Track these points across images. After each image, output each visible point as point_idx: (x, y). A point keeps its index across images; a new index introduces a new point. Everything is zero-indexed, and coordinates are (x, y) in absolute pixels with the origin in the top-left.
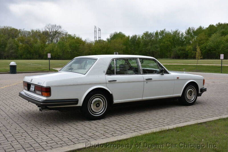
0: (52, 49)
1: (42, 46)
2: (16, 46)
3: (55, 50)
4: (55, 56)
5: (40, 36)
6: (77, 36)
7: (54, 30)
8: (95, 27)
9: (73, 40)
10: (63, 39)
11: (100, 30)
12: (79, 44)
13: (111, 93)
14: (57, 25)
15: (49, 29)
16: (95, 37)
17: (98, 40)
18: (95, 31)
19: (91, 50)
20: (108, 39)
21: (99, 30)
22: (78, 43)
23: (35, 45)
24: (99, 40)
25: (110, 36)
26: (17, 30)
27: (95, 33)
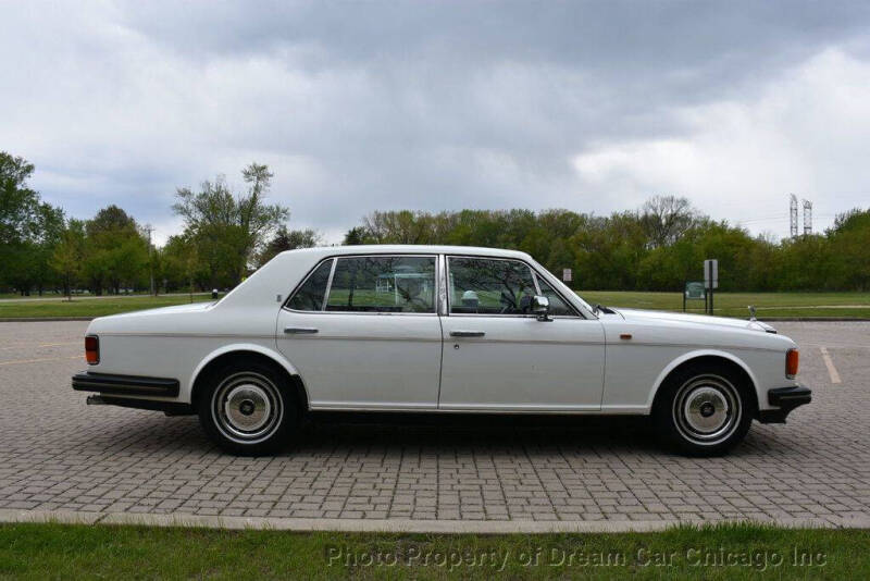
0: (657, 263)
1: (632, 255)
2: (569, 255)
3: (667, 265)
4: (667, 283)
5: (628, 228)
6: (732, 225)
7: (670, 212)
8: (794, 198)
9: (719, 238)
10: (691, 234)
11: (808, 206)
12: (735, 249)
13: (292, 371)
14: (678, 197)
15: (655, 210)
16: (794, 227)
17: (803, 232)
18: (794, 210)
19: (770, 264)
20: (829, 232)
21: (805, 208)
22: (732, 245)
23: (616, 253)
24: (805, 236)
25: (836, 222)
26: (576, 216)
27: (794, 215)
